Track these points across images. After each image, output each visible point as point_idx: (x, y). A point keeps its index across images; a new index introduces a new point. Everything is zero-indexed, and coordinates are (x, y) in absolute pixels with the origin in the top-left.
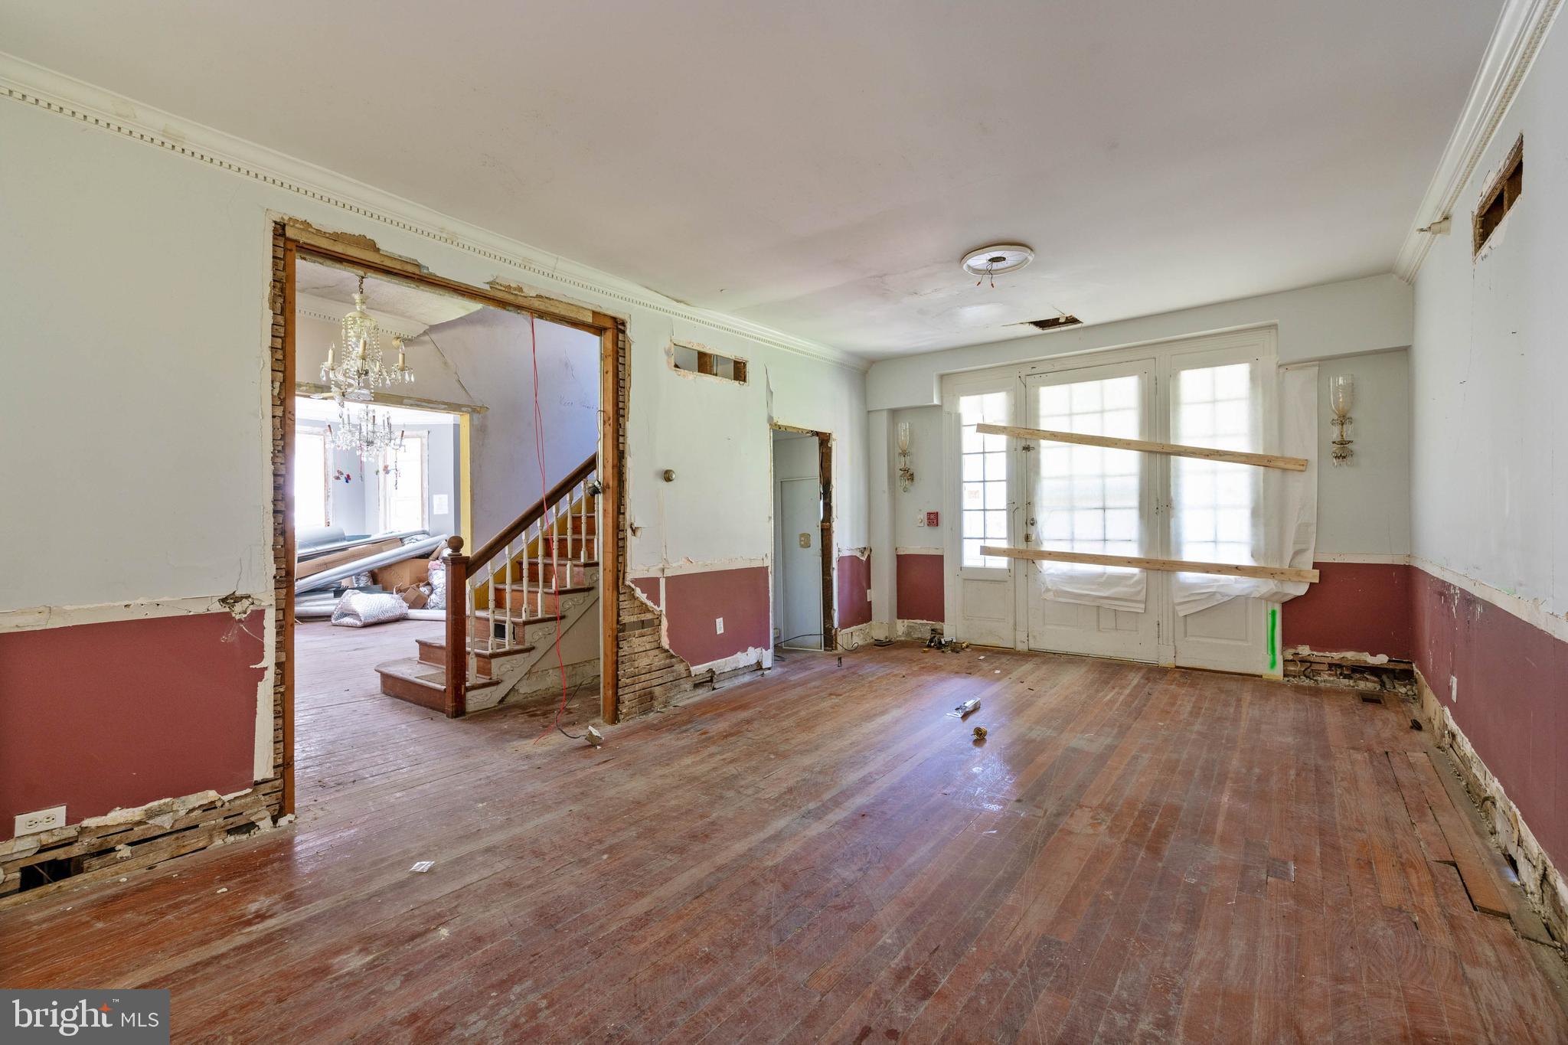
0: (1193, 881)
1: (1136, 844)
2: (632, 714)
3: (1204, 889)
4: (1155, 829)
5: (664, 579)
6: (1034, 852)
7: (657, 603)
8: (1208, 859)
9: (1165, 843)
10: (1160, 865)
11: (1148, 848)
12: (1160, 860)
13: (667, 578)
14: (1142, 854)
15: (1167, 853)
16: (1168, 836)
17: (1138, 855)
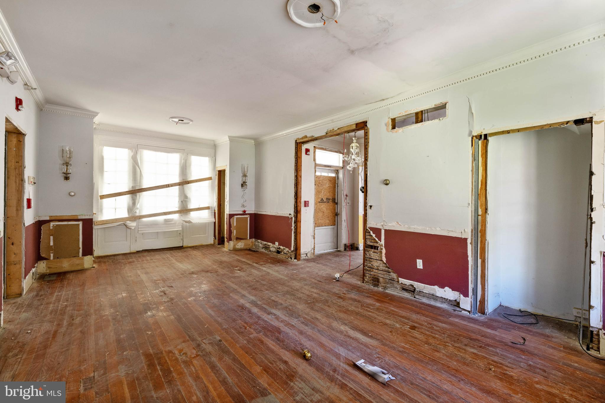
0: (125, 353)
1: (157, 354)
2: (369, 283)
3: (120, 353)
4: (156, 366)
5: (384, 230)
6: (185, 329)
7: (380, 240)
8: (124, 366)
9: (146, 362)
10: (141, 351)
11: (151, 355)
12: (142, 353)
13: (386, 230)
14: (151, 351)
15: (142, 358)
16: (148, 366)
17: (152, 350)
